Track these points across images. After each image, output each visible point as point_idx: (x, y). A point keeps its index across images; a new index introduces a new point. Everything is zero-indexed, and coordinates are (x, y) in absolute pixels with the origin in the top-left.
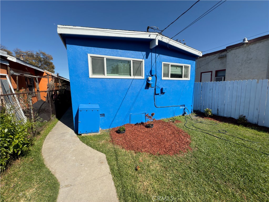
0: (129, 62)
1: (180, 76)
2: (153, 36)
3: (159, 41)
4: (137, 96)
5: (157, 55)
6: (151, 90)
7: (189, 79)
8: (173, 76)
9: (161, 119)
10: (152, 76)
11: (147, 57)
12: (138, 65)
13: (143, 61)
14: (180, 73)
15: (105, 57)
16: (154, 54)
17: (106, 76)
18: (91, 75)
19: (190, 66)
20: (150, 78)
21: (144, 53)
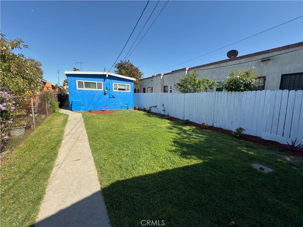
0: (95, 83)
1: (124, 90)
2: (105, 73)
3: (108, 75)
4: (100, 98)
5: (110, 80)
6: (107, 96)
7: (130, 91)
8: (119, 89)
9: (114, 110)
10: (107, 89)
11: (104, 81)
12: (100, 84)
13: (103, 82)
14: (125, 88)
15: (84, 81)
16: (108, 80)
17: (84, 89)
18: (78, 88)
19: (130, 85)
20: (106, 90)
21: (103, 79)
